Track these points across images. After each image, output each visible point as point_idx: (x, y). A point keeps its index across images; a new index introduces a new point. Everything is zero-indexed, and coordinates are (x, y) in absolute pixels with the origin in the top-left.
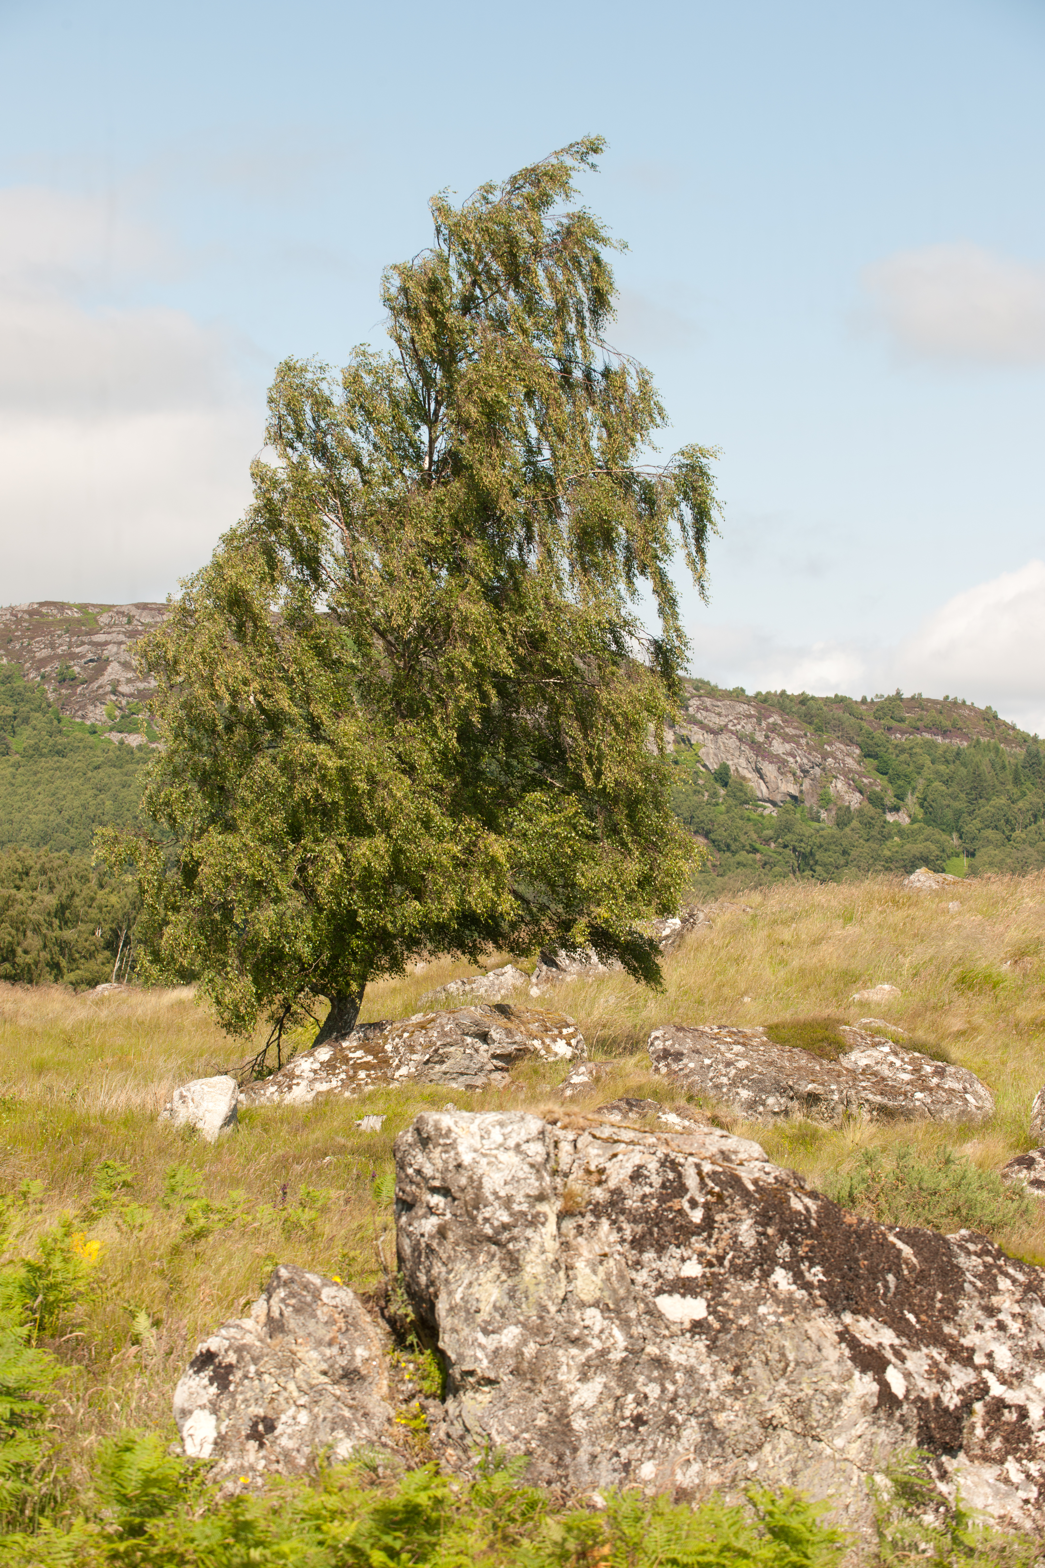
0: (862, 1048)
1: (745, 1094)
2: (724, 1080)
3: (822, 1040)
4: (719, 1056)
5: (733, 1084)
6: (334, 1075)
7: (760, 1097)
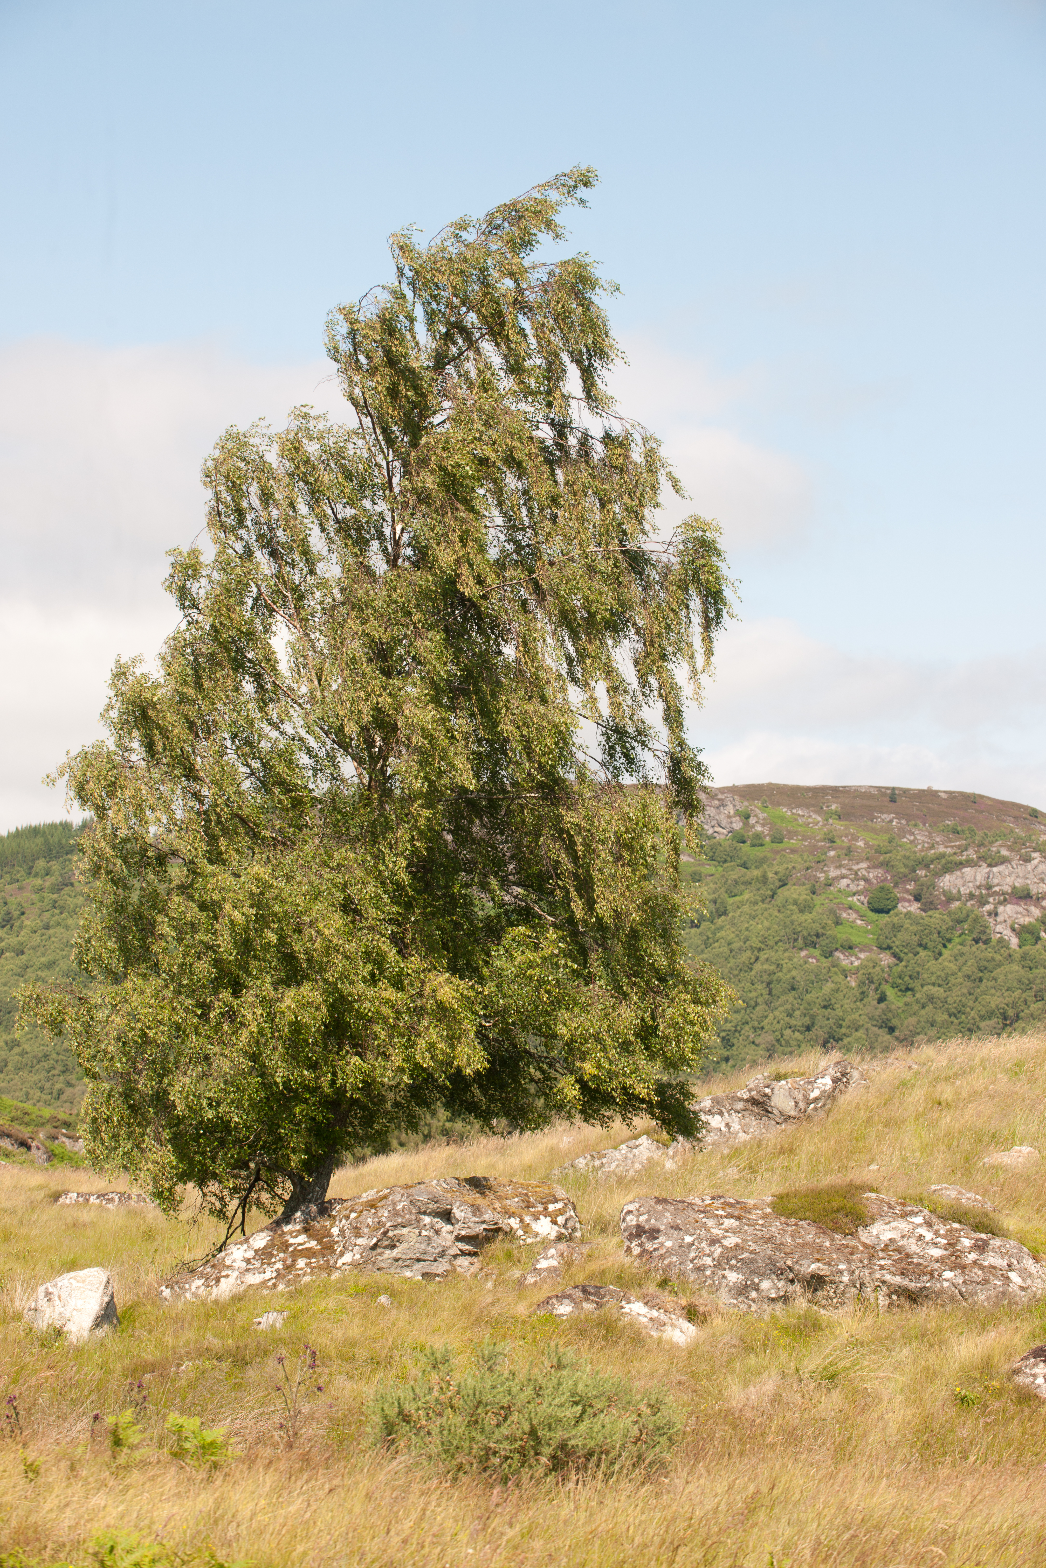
0: (887, 1219)
3: (838, 1211)
5: (718, 1265)
6: (269, 1264)
7: (752, 1281)
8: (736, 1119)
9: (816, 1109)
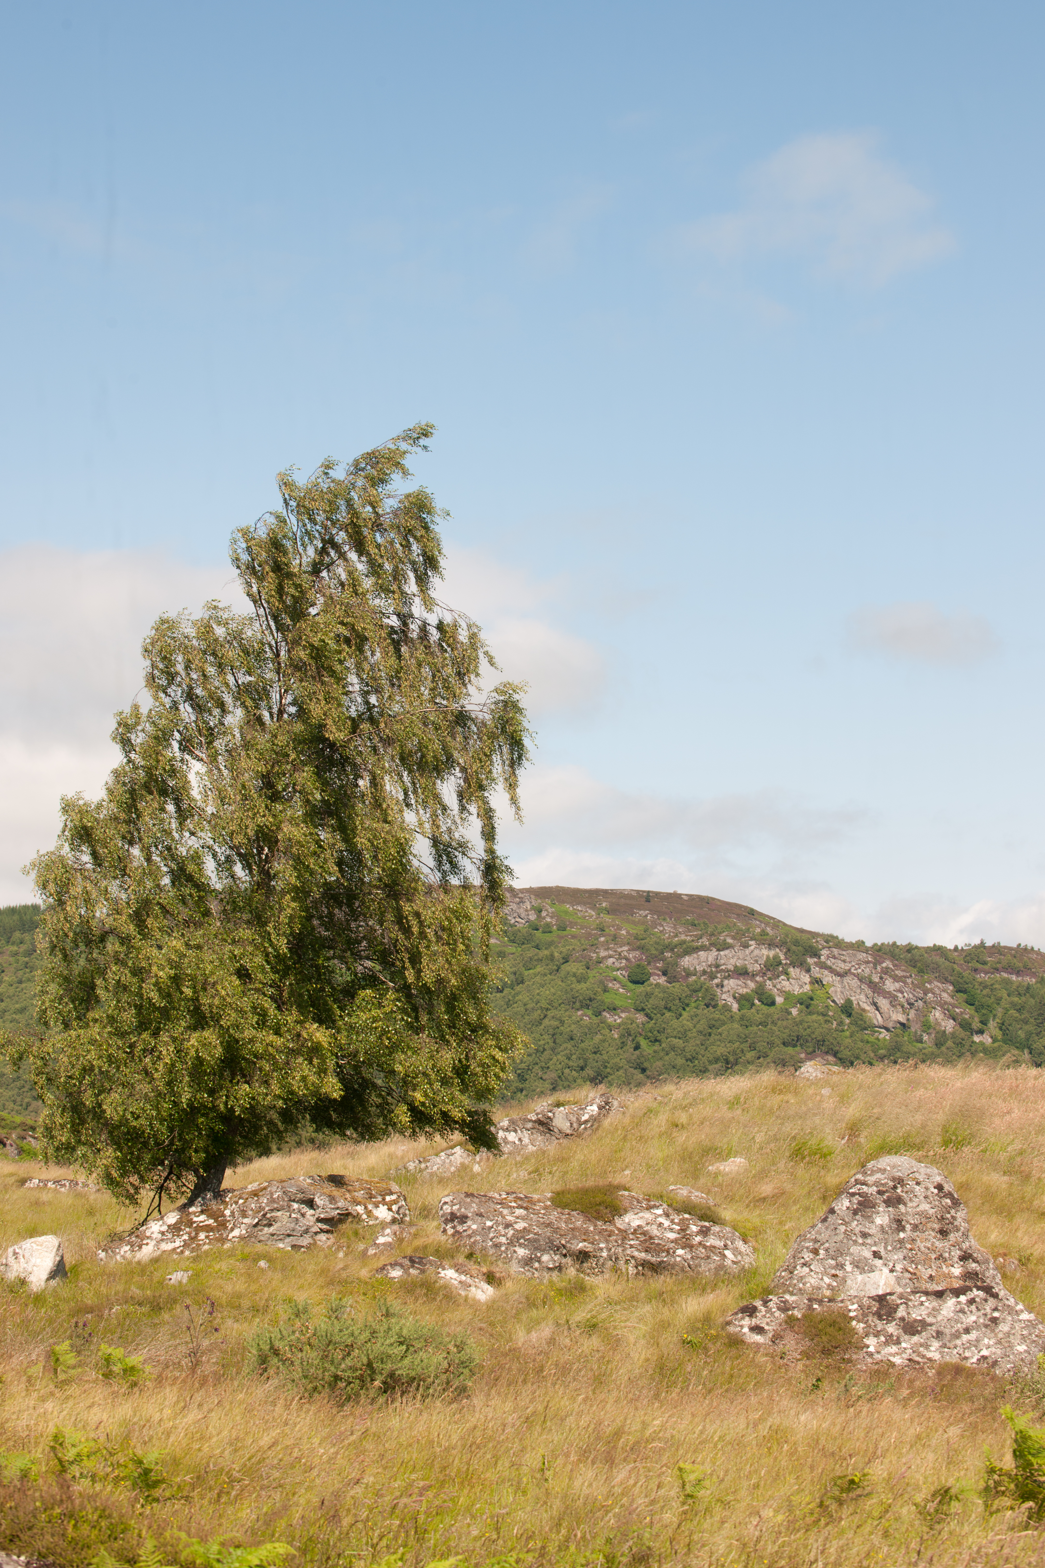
0: (636, 1211)
1: (521, 1252)
2: (503, 1240)
3: (600, 1204)
4: (500, 1219)
5: (511, 1243)
6: (178, 1236)
7: (536, 1255)
8: (527, 1135)
9: (585, 1128)
